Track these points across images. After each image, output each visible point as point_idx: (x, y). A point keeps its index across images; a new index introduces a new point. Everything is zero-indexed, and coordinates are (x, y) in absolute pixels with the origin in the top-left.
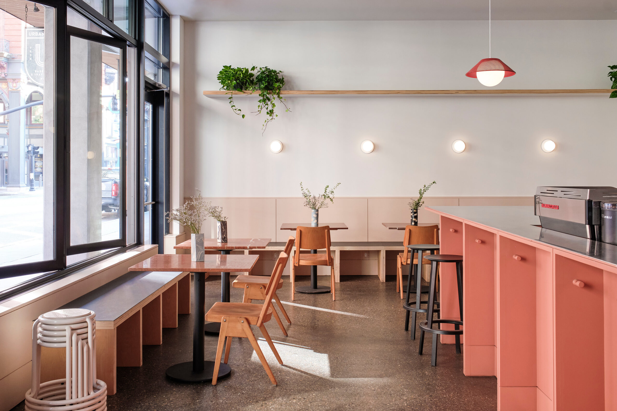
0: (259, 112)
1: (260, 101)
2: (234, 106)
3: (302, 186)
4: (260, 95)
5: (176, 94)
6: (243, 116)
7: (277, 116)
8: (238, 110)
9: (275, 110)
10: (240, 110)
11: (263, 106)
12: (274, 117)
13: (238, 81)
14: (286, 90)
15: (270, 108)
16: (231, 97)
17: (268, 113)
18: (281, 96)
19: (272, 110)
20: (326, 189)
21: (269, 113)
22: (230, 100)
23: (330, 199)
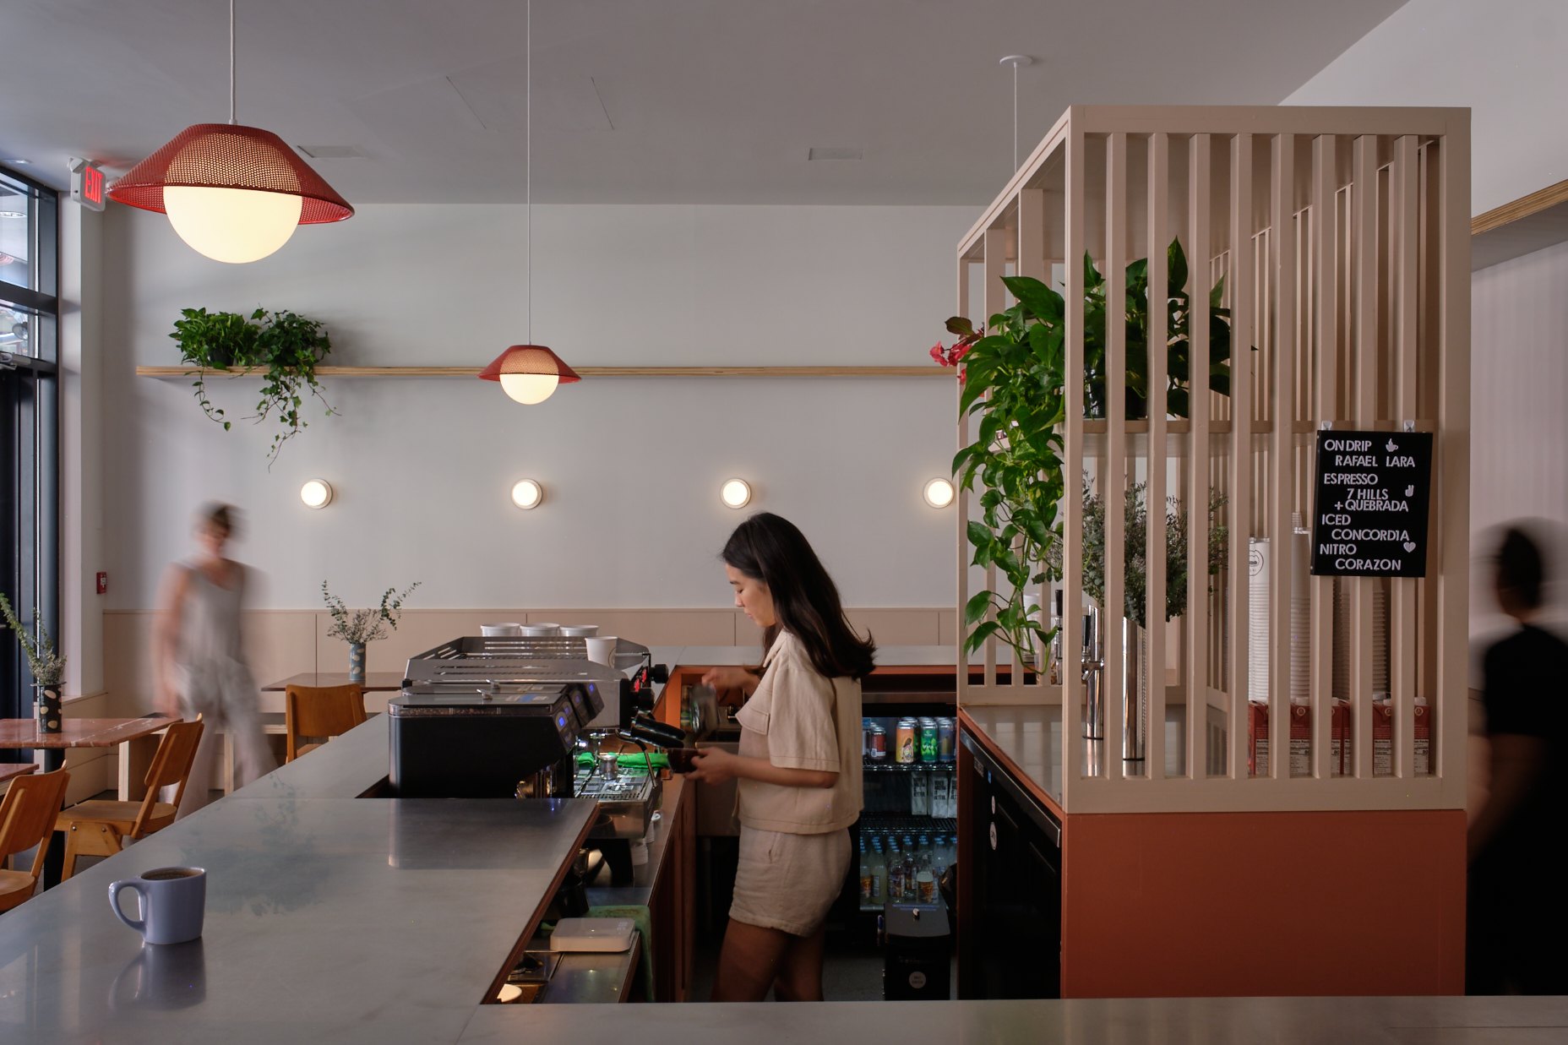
0: (261, 417)
1: (264, 391)
2: (208, 402)
3: (327, 592)
4: (265, 377)
5: (71, 373)
6: (227, 426)
7: (305, 425)
8: (215, 410)
9: (300, 412)
10: (221, 412)
11: (271, 402)
12: (300, 427)
13: (214, 345)
14: (328, 364)
15: (290, 407)
16: (200, 381)
17: (283, 419)
18: (316, 379)
19: (294, 412)
20: (386, 597)
21: (287, 418)
22: (197, 389)
23: (390, 619)
